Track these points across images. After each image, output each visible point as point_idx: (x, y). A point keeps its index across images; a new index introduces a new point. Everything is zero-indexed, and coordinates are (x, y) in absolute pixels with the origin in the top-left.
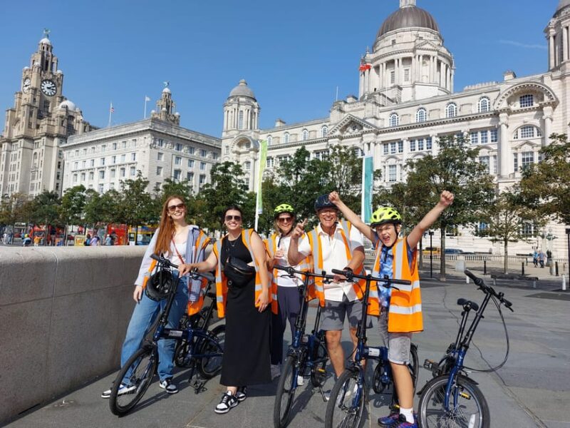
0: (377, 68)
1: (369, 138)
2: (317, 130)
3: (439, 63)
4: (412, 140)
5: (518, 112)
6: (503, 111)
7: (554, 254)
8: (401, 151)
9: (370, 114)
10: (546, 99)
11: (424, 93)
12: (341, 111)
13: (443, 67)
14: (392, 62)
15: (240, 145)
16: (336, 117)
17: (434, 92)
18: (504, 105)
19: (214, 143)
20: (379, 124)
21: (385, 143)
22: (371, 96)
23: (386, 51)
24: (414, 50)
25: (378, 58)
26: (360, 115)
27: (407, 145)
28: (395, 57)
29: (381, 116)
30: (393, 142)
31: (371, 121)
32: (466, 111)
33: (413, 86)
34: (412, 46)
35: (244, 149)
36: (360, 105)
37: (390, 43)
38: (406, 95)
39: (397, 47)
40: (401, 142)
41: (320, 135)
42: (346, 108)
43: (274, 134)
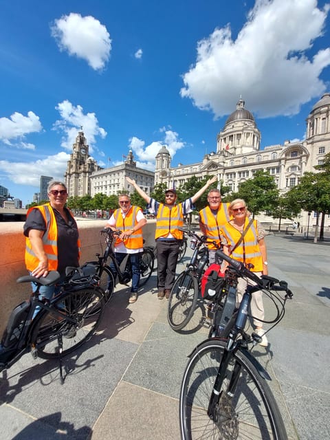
0: (225, 139)
1: (221, 171)
2: (197, 168)
3: (254, 136)
4: (240, 173)
5: (290, 159)
6: (283, 159)
7: (301, 224)
8: (235, 177)
9: (221, 160)
10: (304, 153)
11: (247, 150)
12: (208, 159)
13: (256, 138)
14: (232, 136)
16: (205, 162)
17: (250, 150)
18: (284, 156)
19: (151, 174)
20: (225, 165)
21: (227, 174)
22: (222, 152)
23: (230, 131)
24: (242, 130)
25: (226, 134)
26: (217, 161)
27: (237, 175)
28: (234, 134)
29: (226, 161)
30: (231, 174)
31: (222, 164)
32: (265, 159)
33: (241, 147)
34: (241, 128)
36: (217, 156)
37: (231, 127)
38: (238, 152)
39: (235, 129)
40: (235, 174)
41: (198, 170)
42: (210, 158)
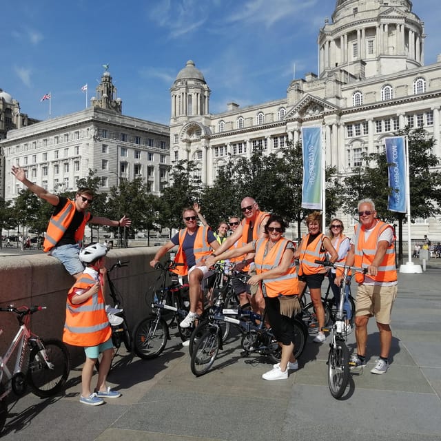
0: (338, 41)
1: (331, 119)
2: (273, 113)
3: (407, 31)
4: (377, 121)
8: (366, 131)
9: (331, 93)
11: (392, 67)
12: (299, 91)
13: (412, 36)
14: (355, 32)
15: (190, 133)
16: (293, 99)
17: (400, 66)
19: (162, 130)
20: (342, 104)
21: (348, 125)
22: (332, 73)
23: (349, 20)
24: (378, 19)
25: (338, 30)
26: (320, 95)
27: (372, 126)
28: (357, 27)
29: (344, 94)
30: (357, 124)
31: (333, 101)
32: (436, 87)
33: (379, 59)
34: (376, 14)
35: (194, 137)
36: (320, 84)
37: (352, 11)
38: (371, 70)
39: (360, 17)
40: (365, 123)
41: (277, 118)
42: (304, 87)
43: (226, 119)
